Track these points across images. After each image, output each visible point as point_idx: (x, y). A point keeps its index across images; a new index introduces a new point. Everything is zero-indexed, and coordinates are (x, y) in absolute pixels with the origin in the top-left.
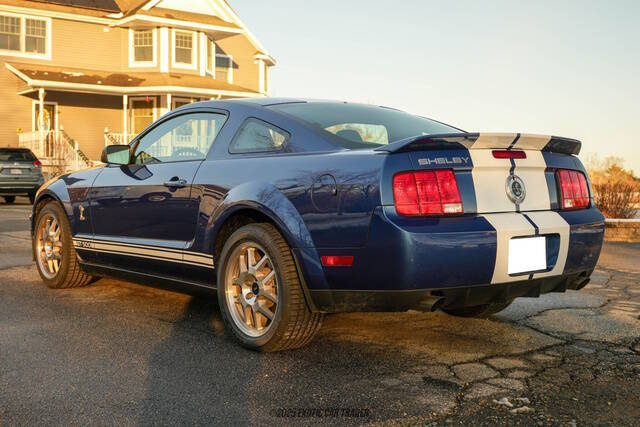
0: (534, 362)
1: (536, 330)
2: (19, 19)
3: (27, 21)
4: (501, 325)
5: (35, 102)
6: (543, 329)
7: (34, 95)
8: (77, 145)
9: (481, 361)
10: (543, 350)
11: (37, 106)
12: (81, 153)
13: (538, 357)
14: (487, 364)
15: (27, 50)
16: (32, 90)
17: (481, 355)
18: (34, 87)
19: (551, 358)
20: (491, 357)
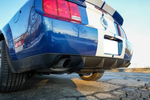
0: (115, 95)
1: (111, 83)
4: (99, 83)
6: (113, 83)
9: (93, 95)
10: (116, 90)
13: (115, 92)
14: (95, 97)
17: (93, 92)
19: (121, 93)
20: (97, 93)
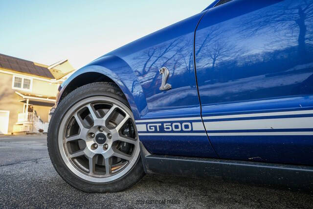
2: (21, 79)
3: (24, 79)
5: (25, 104)
7: (25, 102)
8: (39, 117)
11: (26, 106)
12: (40, 120)
15: (24, 88)
16: (24, 100)
18: (25, 99)
